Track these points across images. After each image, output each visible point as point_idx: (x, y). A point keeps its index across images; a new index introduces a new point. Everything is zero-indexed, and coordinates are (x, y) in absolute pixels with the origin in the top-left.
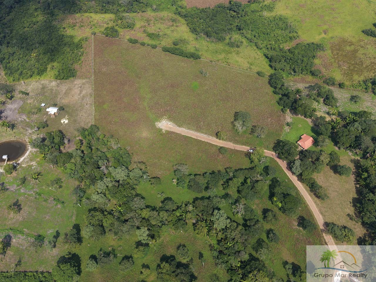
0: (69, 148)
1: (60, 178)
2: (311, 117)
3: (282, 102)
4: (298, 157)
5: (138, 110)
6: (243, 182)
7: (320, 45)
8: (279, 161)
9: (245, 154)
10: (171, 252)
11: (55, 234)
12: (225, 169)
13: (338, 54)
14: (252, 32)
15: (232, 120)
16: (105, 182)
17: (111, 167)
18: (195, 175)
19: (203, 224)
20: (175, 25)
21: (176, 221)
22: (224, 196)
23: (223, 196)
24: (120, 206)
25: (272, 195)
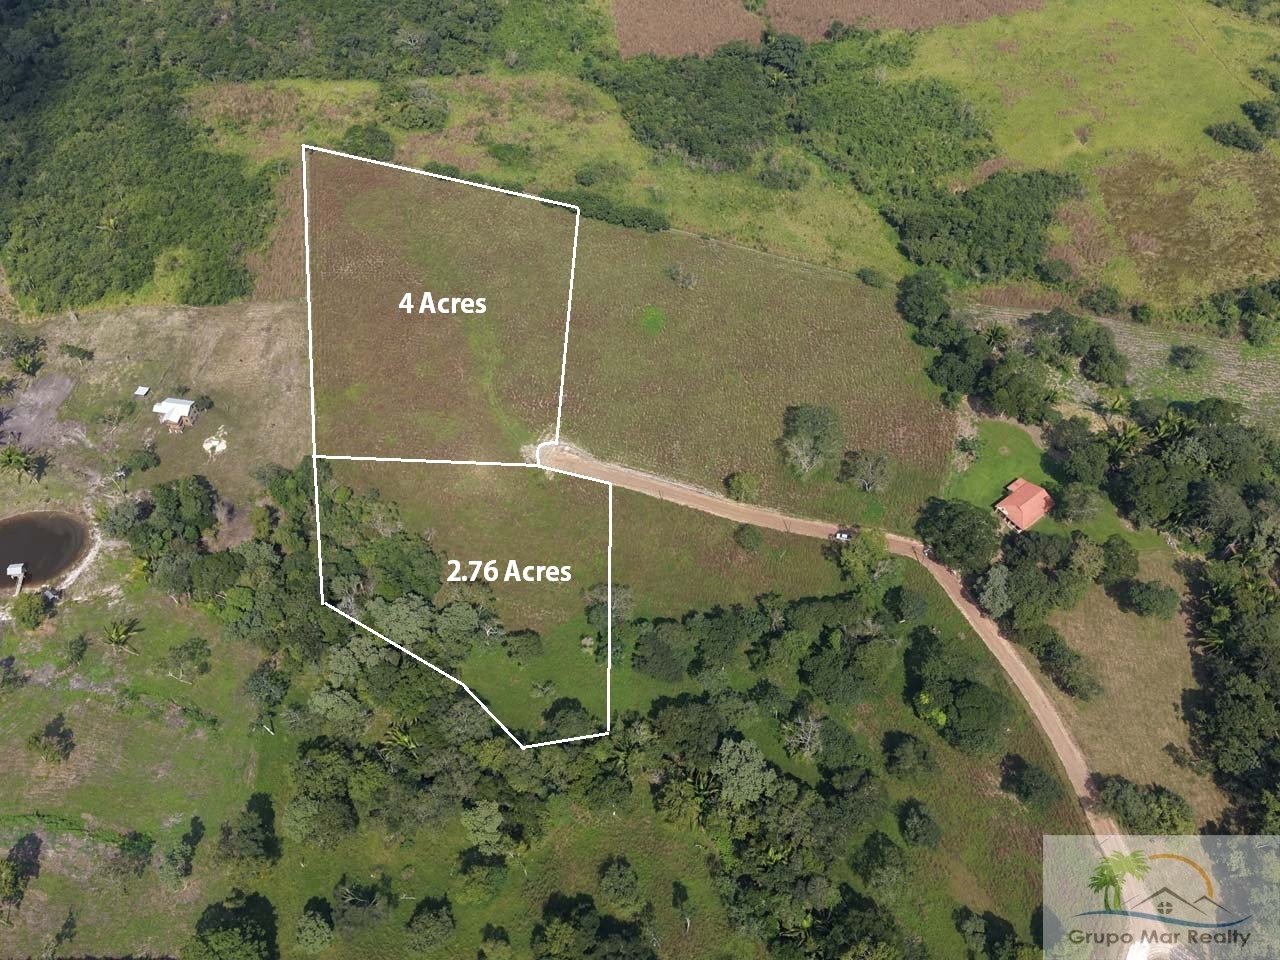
0: (232, 536)
1: (203, 638)
2: (1041, 421)
3: (943, 371)
4: (1000, 557)
5: (462, 403)
6: (818, 643)
7: (1067, 177)
8: (937, 571)
9: (823, 547)
10: (579, 884)
11: (188, 829)
12: (758, 599)
13: (1126, 207)
14: (840, 138)
15: (779, 433)
16: (355, 650)
17: (373, 599)
18: (658, 621)
19: (687, 789)
20: (581, 115)
21: (594, 779)
22: (754, 690)
23: (751, 691)
24: (406, 730)
25: (913, 687)
